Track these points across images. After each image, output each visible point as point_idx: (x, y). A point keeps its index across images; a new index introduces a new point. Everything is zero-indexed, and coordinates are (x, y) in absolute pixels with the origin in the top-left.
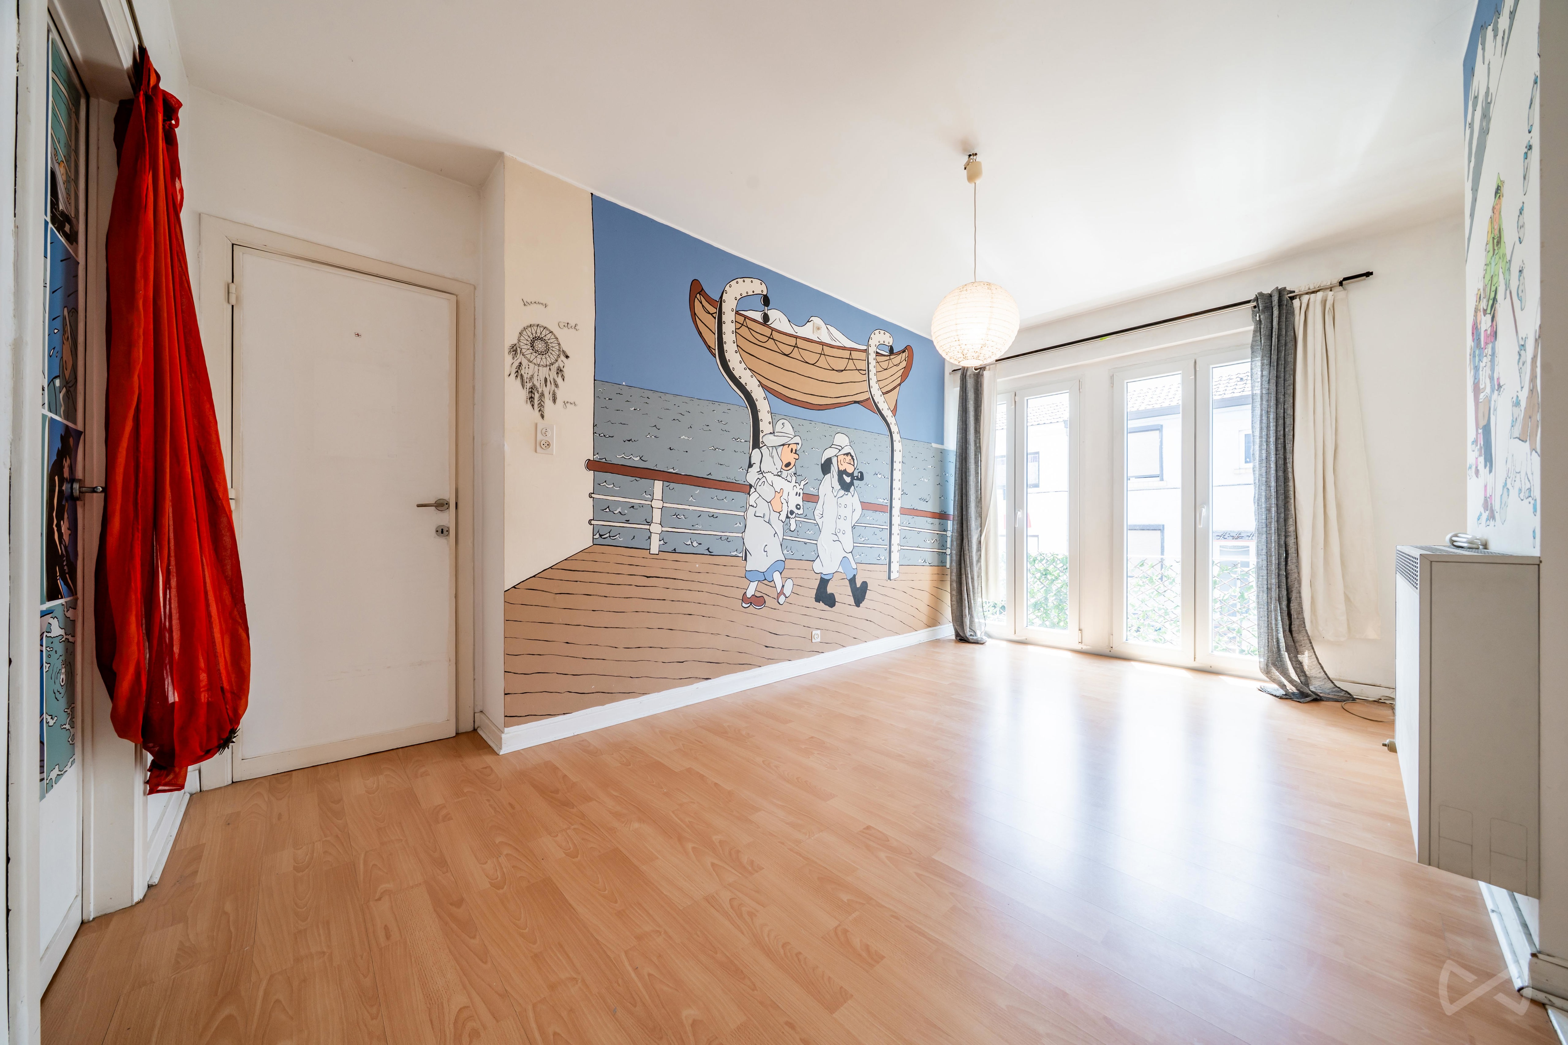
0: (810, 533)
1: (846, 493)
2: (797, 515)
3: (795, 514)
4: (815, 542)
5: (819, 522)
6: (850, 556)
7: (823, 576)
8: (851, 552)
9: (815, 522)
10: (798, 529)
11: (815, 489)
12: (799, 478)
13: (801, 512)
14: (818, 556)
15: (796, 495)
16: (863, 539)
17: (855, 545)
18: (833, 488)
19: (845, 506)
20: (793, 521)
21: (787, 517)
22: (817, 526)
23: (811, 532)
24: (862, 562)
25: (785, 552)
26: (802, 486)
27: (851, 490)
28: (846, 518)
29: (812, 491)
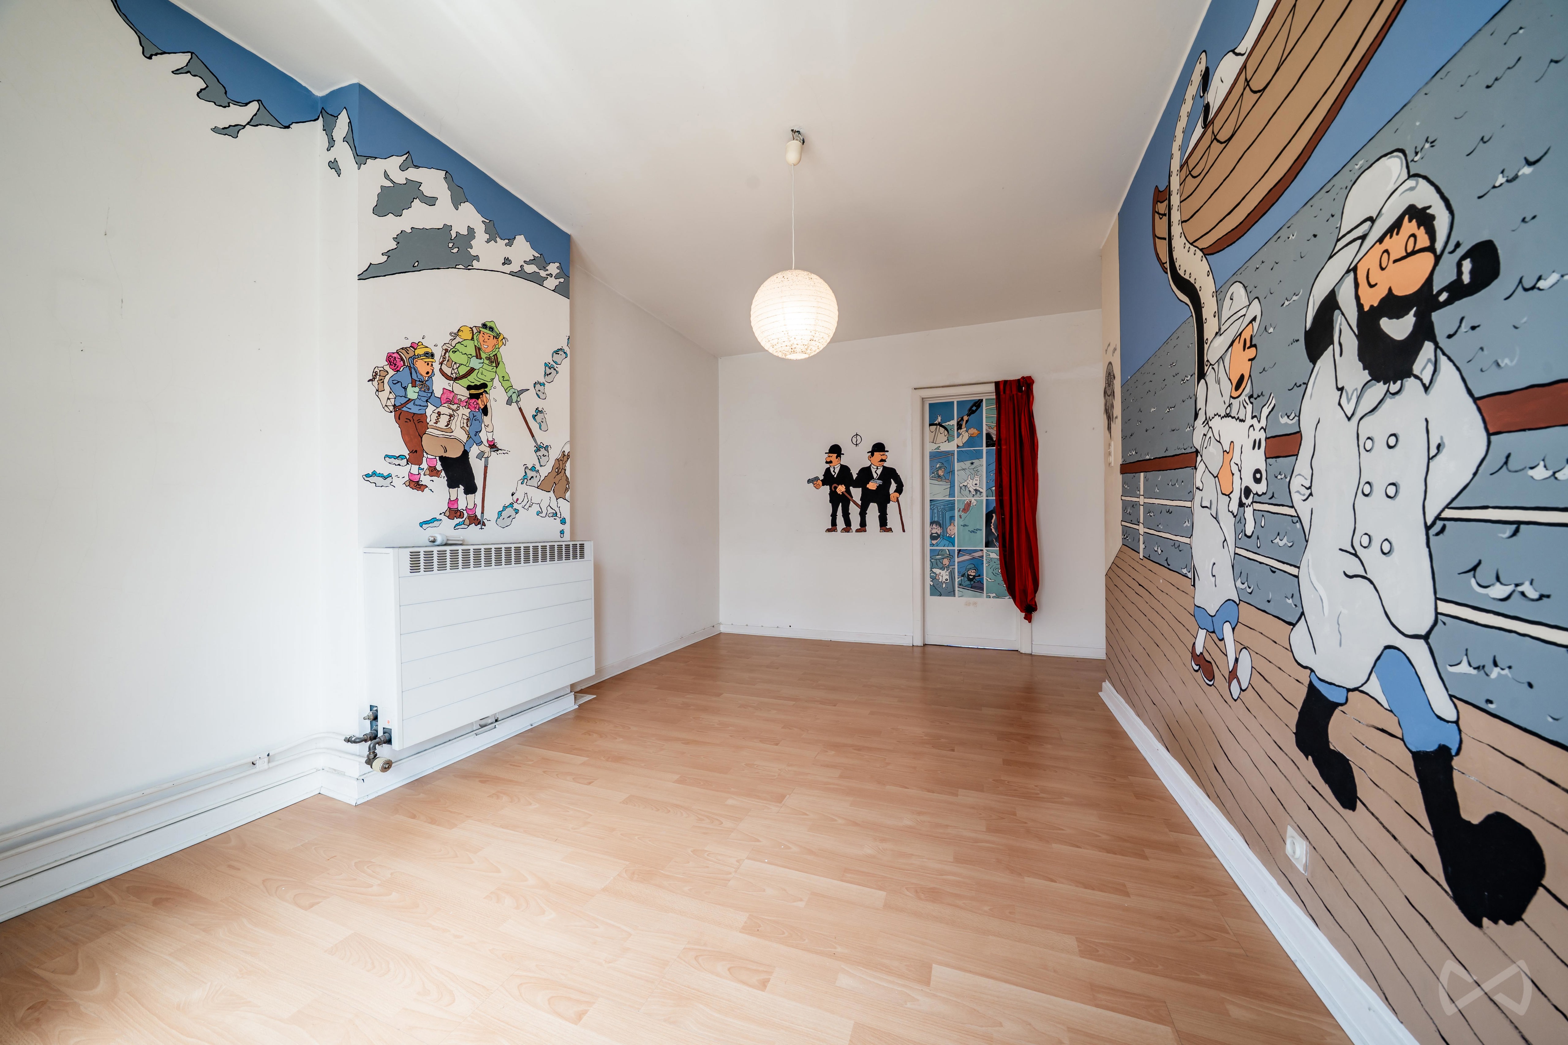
0: (1281, 544)
1: (1394, 388)
2: (1257, 498)
3: (1252, 495)
4: (1294, 571)
5: (1303, 509)
6: (1418, 652)
7: (1317, 684)
8: (1426, 637)
9: (1291, 512)
10: (1258, 532)
11: (1293, 415)
12: (1258, 402)
13: (1261, 488)
14: (1303, 614)
15: (1254, 448)
16: (1499, 591)
17: (1443, 607)
18: (1341, 389)
19: (1392, 441)
20: (1249, 512)
21: (1241, 504)
22: (1298, 525)
23: (1285, 541)
24: (1491, 707)
25: (1239, 584)
26: (1263, 423)
27: (1416, 369)
28: (1393, 491)
29: (1285, 424)
